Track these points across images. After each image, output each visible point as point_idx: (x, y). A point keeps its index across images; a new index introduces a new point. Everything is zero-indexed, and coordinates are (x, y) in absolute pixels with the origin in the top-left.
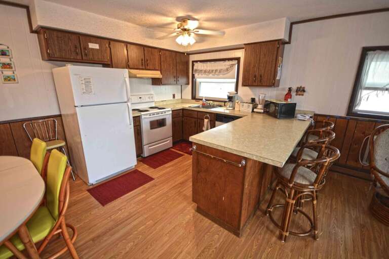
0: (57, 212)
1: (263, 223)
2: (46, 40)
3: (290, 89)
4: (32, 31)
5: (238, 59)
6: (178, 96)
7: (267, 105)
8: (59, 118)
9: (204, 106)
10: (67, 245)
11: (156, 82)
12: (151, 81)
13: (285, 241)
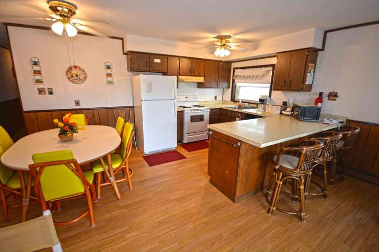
0: (125, 156)
1: (260, 201)
2: (131, 59)
3: (321, 94)
4: (124, 54)
5: (273, 66)
6: (219, 98)
7: (295, 108)
8: (132, 108)
9: (240, 107)
10: (127, 177)
11: (200, 85)
12: (197, 84)
13: (272, 214)
